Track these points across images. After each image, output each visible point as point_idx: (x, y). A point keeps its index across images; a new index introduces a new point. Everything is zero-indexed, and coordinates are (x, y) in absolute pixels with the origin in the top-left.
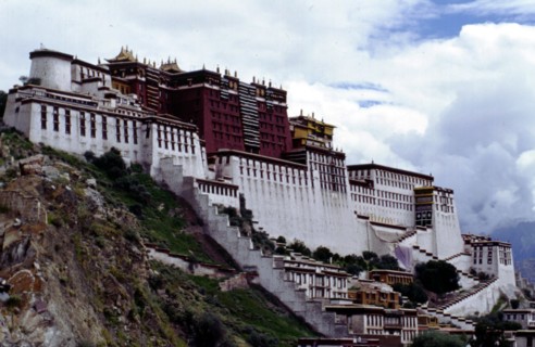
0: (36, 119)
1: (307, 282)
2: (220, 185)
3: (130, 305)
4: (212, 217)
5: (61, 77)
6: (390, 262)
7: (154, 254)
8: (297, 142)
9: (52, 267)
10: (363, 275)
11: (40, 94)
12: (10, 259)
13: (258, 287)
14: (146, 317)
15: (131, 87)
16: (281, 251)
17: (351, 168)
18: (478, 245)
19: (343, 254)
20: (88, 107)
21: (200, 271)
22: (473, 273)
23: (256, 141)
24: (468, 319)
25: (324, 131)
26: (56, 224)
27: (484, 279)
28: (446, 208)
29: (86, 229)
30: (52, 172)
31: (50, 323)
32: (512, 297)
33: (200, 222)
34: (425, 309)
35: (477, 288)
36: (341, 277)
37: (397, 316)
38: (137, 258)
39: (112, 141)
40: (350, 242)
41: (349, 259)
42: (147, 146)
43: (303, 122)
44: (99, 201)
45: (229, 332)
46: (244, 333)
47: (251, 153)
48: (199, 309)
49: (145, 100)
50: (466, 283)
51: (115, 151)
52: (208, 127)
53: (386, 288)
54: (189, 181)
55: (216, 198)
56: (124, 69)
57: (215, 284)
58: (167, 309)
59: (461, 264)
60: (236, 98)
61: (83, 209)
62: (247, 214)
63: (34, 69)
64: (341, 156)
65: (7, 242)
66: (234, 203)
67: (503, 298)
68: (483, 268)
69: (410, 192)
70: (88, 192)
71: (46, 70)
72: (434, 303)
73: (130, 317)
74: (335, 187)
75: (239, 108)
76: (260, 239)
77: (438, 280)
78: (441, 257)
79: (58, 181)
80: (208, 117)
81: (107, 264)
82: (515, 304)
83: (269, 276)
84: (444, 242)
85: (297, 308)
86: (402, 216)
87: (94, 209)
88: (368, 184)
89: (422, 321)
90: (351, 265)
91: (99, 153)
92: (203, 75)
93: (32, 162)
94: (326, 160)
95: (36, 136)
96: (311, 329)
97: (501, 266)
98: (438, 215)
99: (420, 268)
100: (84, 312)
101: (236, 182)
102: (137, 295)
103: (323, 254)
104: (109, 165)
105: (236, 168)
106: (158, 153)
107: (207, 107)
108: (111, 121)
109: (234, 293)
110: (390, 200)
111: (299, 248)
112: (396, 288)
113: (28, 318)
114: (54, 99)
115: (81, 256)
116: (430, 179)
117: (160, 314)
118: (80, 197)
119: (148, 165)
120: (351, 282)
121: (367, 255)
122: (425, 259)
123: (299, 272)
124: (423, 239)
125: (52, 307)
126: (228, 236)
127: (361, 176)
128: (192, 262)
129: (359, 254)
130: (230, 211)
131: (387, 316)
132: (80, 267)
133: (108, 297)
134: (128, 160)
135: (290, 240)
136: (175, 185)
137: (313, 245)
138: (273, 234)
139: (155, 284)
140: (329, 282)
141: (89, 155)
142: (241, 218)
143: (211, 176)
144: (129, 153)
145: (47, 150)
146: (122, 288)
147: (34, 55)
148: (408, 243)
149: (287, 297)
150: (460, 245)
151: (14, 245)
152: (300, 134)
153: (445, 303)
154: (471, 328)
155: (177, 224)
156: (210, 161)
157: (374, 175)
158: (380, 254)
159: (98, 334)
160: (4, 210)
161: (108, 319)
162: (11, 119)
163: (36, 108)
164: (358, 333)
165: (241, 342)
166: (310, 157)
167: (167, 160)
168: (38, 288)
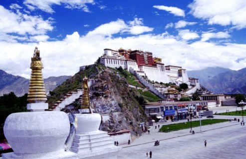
0: (106, 62)
1: (159, 89)
2: (141, 72)
3: (127, 96)
4: (140, 78)
5: (110, 54)
6: (174, 84)
7: (130, 86)
8: (155, 62)
9: (112, 89)
10: (169, 87)
11: (106, 57)
12: (105, 88)
13: (150, 90)
14: (130, 98)
15: (123, 54)
16: (153, 83)
17: (165, 67)
18: (192, 79)
19: (165, 83)
20: (115, 59)
21: (138, 88)
22: (191, 85)
23: (147, 63)
24: (191, 94)
25: (160, 60)
27: (193, 86)
28: (184, 73)
29: (118, 82)
30: (110, 71)
31: (113, 100)
32: (199, 89)
33: (138, 79)
34: (182, 93)
35: (192, 88)
36: (165, 87)
37: (177, 94)
38: (127, 87)
39: (120, 65)
40: (166, 81)
41: (166, 84)
42: (127, 65)
43: (156, 58)
45: (145, 99)
47: (146, 65)
48: (139, 95)
49: (125, 56)
50: (189, 87)
51: (121, 67)
52: (138, 61)
53: (174, 89)
54: (135, 71)
55: (140, 74)
56: (121, 51)
57: (141, 90)
58: (134, 95)
59: (188, 83)
60: (143, 55)
61: (117, 78)
62: (146, 77)
63: (105, 52)
64: (163, 64)
65: (104, 85)
66: (143, 74)
67: (197, 90)
68: (193, 84)
69: (177, 70)
70: (117, 75)
71: (107, 52)
72: (183, 91)
73: (127, 98)
74: (163, 70)
75: (143, 57)
76: (149, 81)
77: (184, 87)
78: (184, 82)
79: (112, 73)
80: (138, 59)
81: (122, 88)
82: (200, 91)
83: (151, 88)
84: (185, 79)
85: (157, 94)
86: (176, 75)
87: (119, 78)
88: (169, 69)
89: (182, 95)
90: (167, 85)
91: (118, 67)
92: (136, 51)
93: (107, 70)
94: (160, 65)
95: (106, 65)
96: (161, 98)
97: (197, 83)
98: (183, 74)
99: (180, 85)
100: (119, 98)
101: (144, 71)
102: (128, 93)
103: (161, 83)
104: (120, 69)
105: (144, 68)
106: (129, 66)
107: (137, 57)
108: (119, 61)
109: (145, 92)
110: (173, 72)
111: (157, 82)
112: (176, 89)
113: (109, 99)
114: (109, 58)
115: (117, 87)
116: (181, 67)
117: (132, 97)
118: (116, 76)
119: (127, 69)
120: (167, 88)
121: (170, 83)
122: (181, 83)
123: (157, 87)
124: (180, 79)
125: (113, 97)
126: (144, 81)
127: (168, 68)
128: (137, 86)
129: (168, 83)
130: (143, 76)
131: (175, 94)
132: (117, 89)
133: (123, 94)
134: (123, 68)
135: (155, 81)
136: (132, 72)
137: (159, 82)
138: (151, 80)
139: (131, 91)
140: (163, 89)
141: (116, 68)
143: (139, 70)
144: (123, 67)
145: (108, 67)
146: (125, 92)
147: (105, 50)
148: (177, 80)
150: (188, 80)
151: (105, 86)
152: (155, 61)
153: (186, 91)
154: (191, 96)
155: (134, 79)
156: (139, 67)
157: (170, 67)
158: (172, 83)
159: (122, 102)
160: (103, 79)
161: (123, 98)
162: (101, 62)
163: (106, 60)
164: (169, 98)
165: (147, 101)
166: (158, 65)
167: (131, 68)
168: (110, 93)
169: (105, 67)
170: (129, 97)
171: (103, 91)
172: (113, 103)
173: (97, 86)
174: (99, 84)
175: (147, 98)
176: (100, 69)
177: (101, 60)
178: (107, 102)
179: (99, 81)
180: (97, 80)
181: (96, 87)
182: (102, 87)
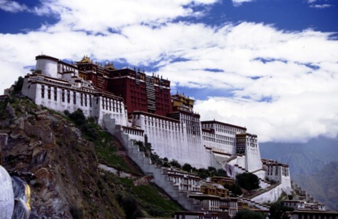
0: (39, 92)
1: (179, 182)
2: (135, 129)
3: (96, 188)
4: (130, 146)
5: (52, 70)
6: (222, 172)
8: (175, 108)
9: (57, 167)
10: (208, 179)
11: (41, 78)
12: (36, 162)
13: (154, 184)
14: (103, 195)
15: (89, 77)
16: (166, 165)
17: (203, 123)
18: (271, 165)
19: (198, 168)
20: (66, 87)
21: (123, 175)
22: (267, 180)
23: (154, 107)
24: (265, 204)
25: (189, 103)
26: (60, 145)
27: (274, 183)
28: (253, 145)
29: (74, 147)
31: (56, 196)
32: (289, 193)
33: (124, 149)
34: (241, 198)
35: (269, 189)
36: (197, 180)
38: (95, 168)
39: (78, 104)
40: (201, 161)
41: (201, 170)
42: (97, 109)
43: (178, 97)
44: (79, 134)
45: (139, 207)
46: (146, 208)
47: (151, 113)
48: (124, 194)
49: (96, 84)
50: (263, 185)
51: (80, 111)
52: (129, 99)
53: (221, 187)
54: (118, 127)
55: (132, 136)
56: (85, 67)
57: (131, 182)
59: (261, 175)
60: (144, 84)
61: (73, 137)
62: (149, 146)
63: (38, 65)
64: (198, 116)
65: (35, 153)
66: (142, 139)
67: (284, 194)
68: (273, 177)
69: (233, 136)
71: (44, 66)
72: (245, 195)
73: (96, 194)
74: (194, 133)
75: (145, 89)
76: (155, 158)
77: (248, 182)
78: (250, 171)
80: (129, 94)
81: (84, 166)
82: (291, 197)
83: (159, 178)
84: (252, 163)
85: (174, 195)
86: (229, 149)
87: (77, 138)
88: (212, 131)
89: (240, 204)
90: (202, 174)
91: (72, 111)
93: (42, 113)
94: (189, 118)
95: (39, 101)
96: (181, 207)
97: (283, 177)
98: (249, 148)
99: (239, 176)
100: (73, 192)
101: (143, 128)
102: (99, 183)
103: (187, 167)
104: (77, 117)
105: (144, 122)
106: (103, 111)
107: (129, 88)
108: (78, 94)
109: (141, 187)
110: (223, 140)
111: (175, 164)
113: (45, 193)
114: (49, 82)
115: (72, 162)
116: (245, 129)
119: (97, 118)
120: (202, 183)
121: (211, 169)
122: (241, 172)
123: (175, 176)
124: (240, 161)
125: (58, 188)
126: (138, 157)
127: (208, 127)
128: (119, 170)
130: (139, 143)
131: (221, 201)
132: (71, 167)
133: (84, 184)
134: (87, 115)
135: (170, 160)
136: (111, 129)
137: (182, 162)
138: (162, 156)
139: (105, 179)
140: (191, 182)
141: (67, 112)
142: (145, 147)
143: (130, 125)
144: (87, 110)
146: (92, 180)
147: (38, 58)
148: (232, 163)
149: (168, 190)
150: (260, 165)
151: (39, 155)
152: (176, 104)
153: (252, 195)
155: (112, 149)
156: (129, 117)
157: (215, 127)
158: (217, 168)
159: (79, 204)
160: (33, 136)
161: (85, 195)
162: (25, 92)
163: (39, 86)
164: (206, 209)
165: (145, 212)
166: (182, 116)
167: (107, 116)
168: (51, 177)
169: (35, 106)
170: (101, 194)
171: (30, 168)
172: (56, 203)
173: (14, 153)
174: (22, 149)
175: (146, 204)
176: (18, 110)
177: (25, 85)
178: (40, 202)
179: (19, 139)
180: (14, 136)
181: (10, 157)
182: (30, 157)
